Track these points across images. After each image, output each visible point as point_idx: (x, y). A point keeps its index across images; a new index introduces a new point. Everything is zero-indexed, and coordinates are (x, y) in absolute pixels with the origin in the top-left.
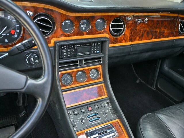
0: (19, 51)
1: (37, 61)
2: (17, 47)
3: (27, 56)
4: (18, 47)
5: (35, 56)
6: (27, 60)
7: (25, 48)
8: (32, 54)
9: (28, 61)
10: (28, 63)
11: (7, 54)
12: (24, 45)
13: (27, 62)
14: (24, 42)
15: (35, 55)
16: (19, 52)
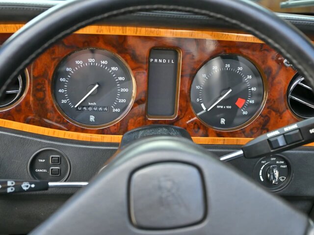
0: (273, 149)
1: (283, 178)
2: (268, 140)
3: (263, 162)
4: (271, 140)
5: (282, 164)
6: (261, 171)
7: (287, 144)
8: (276, 161)
9: (262, 175)
10: (262, 180)
11: (241, 152)
12: (285, 136)
13: (261, 177)
14: (286, 129)
15: (283, 162)
16: (272, 151)
